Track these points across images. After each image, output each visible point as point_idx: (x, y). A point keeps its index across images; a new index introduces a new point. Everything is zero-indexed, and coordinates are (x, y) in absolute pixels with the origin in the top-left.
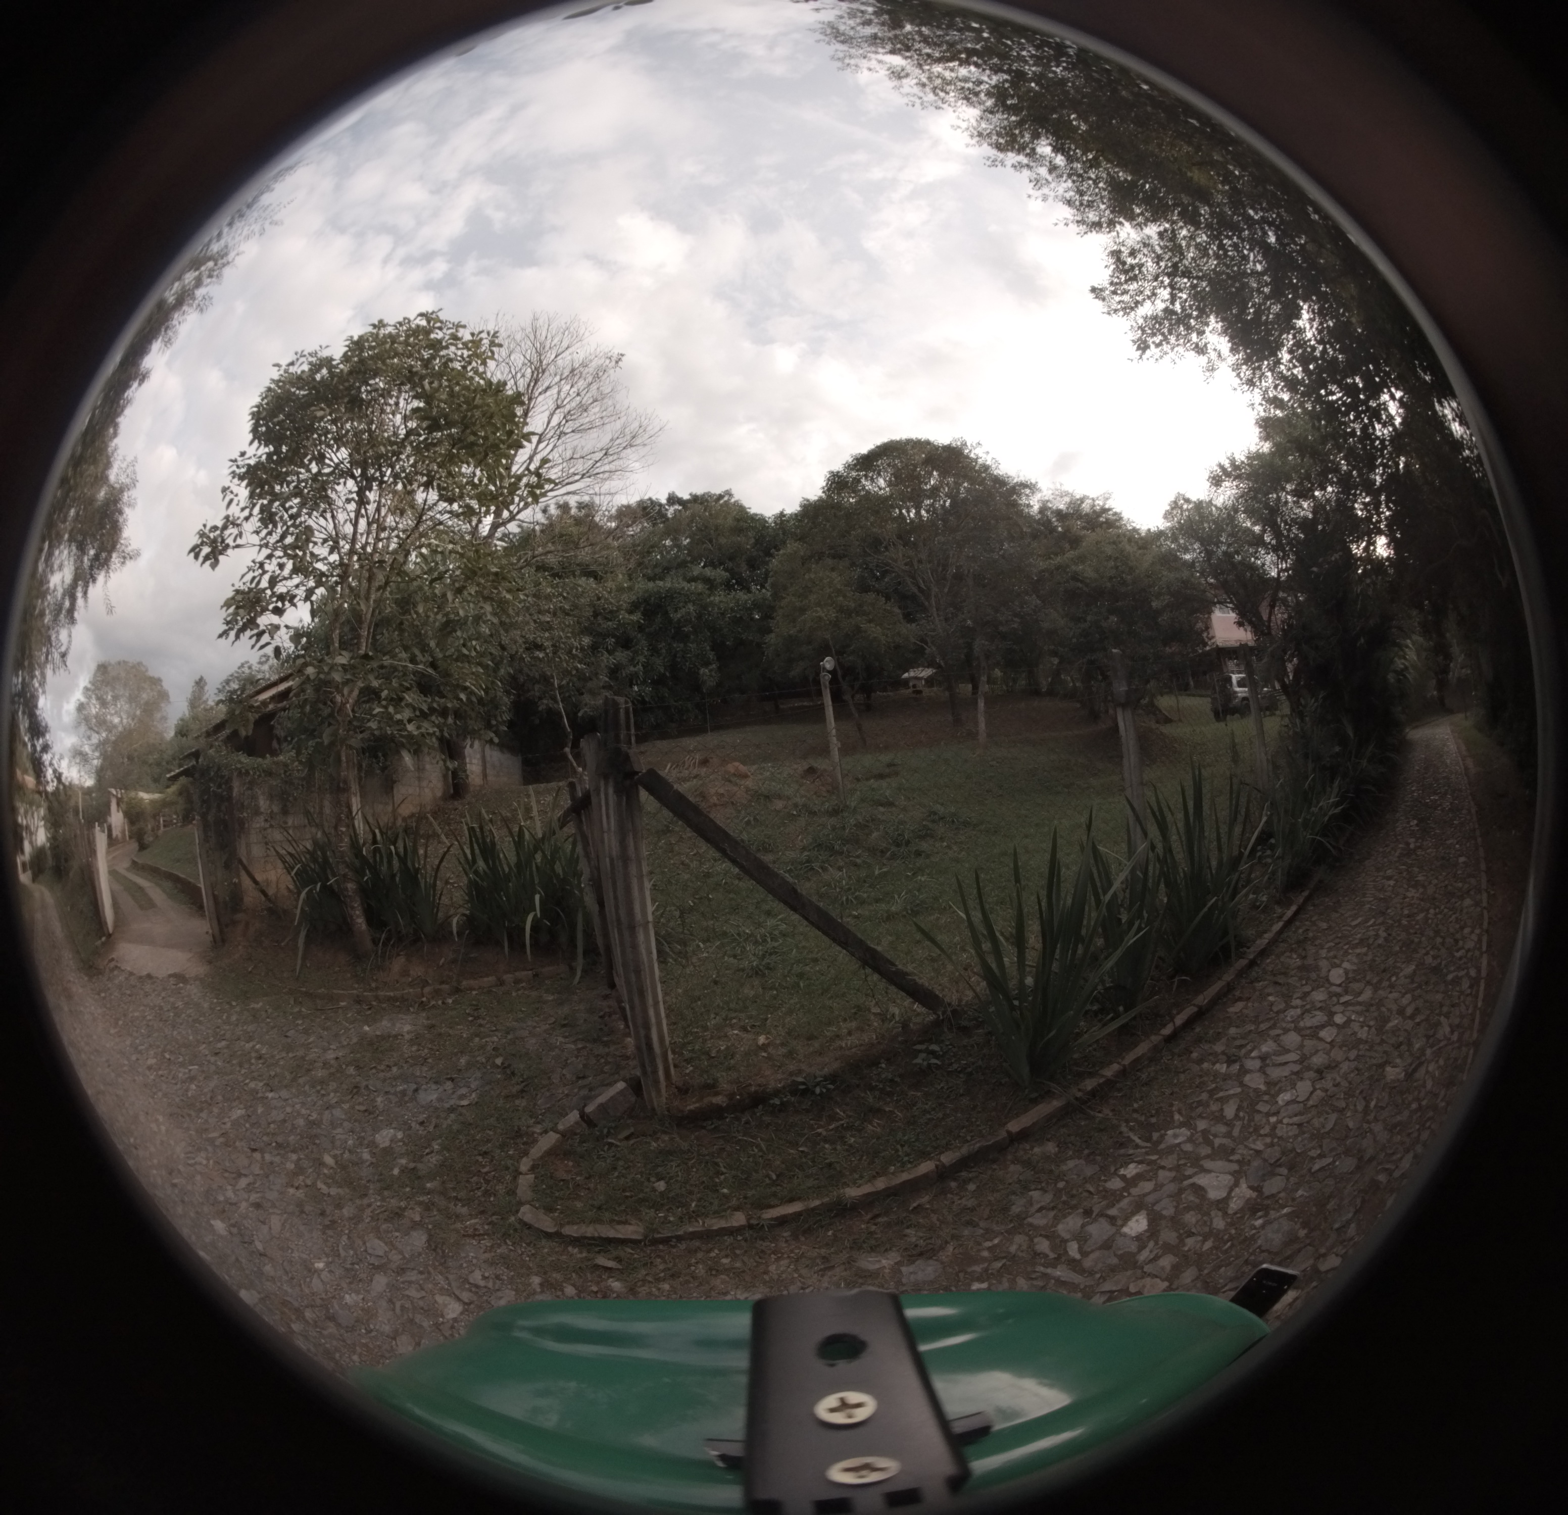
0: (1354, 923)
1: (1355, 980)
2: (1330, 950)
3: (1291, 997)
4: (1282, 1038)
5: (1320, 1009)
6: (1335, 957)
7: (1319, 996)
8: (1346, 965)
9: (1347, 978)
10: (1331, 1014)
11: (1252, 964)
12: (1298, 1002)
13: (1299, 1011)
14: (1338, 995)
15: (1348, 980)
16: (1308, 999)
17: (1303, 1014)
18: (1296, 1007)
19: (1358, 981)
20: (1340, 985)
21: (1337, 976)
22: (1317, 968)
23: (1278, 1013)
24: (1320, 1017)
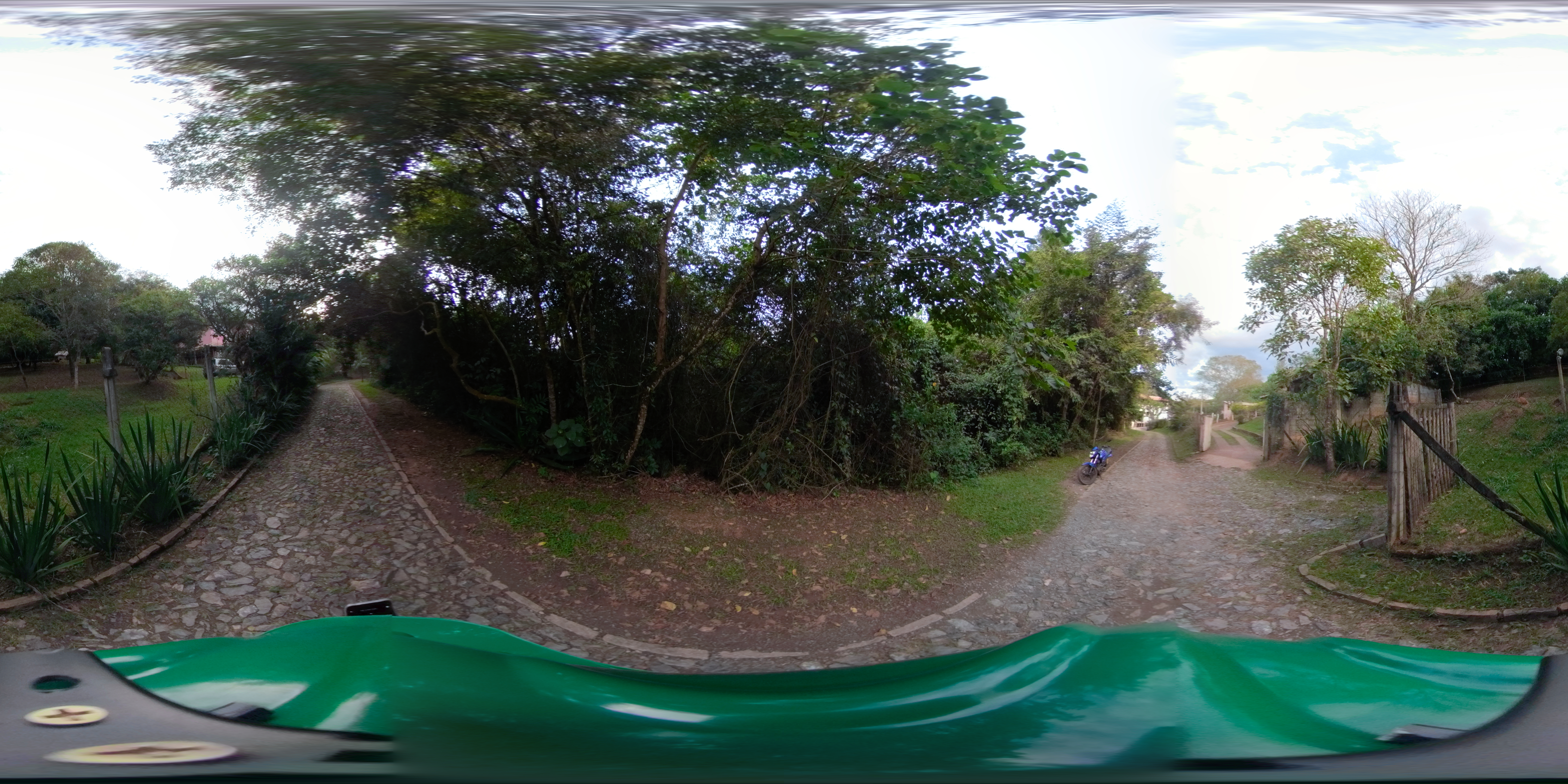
0: (281, 488)
1: (290, 525)
2: (264, 505)
3: (237, 538)
4: (233, 566)
5: (263, 545)
7: (261, 537)
8: (279, 515)
9: (282, 524)
10: (275, 549)
11: (204, 516)
12: (243, 541)
13: (245, 548)
15: (284, 525)
16: (251, 538)
17: (248, 549)
18: (242, 545)
19: (292, 525)
20: (277, 529)
21: (273, 522)
22: (256, 517)
23: (226, 548)
24: (264, 552)
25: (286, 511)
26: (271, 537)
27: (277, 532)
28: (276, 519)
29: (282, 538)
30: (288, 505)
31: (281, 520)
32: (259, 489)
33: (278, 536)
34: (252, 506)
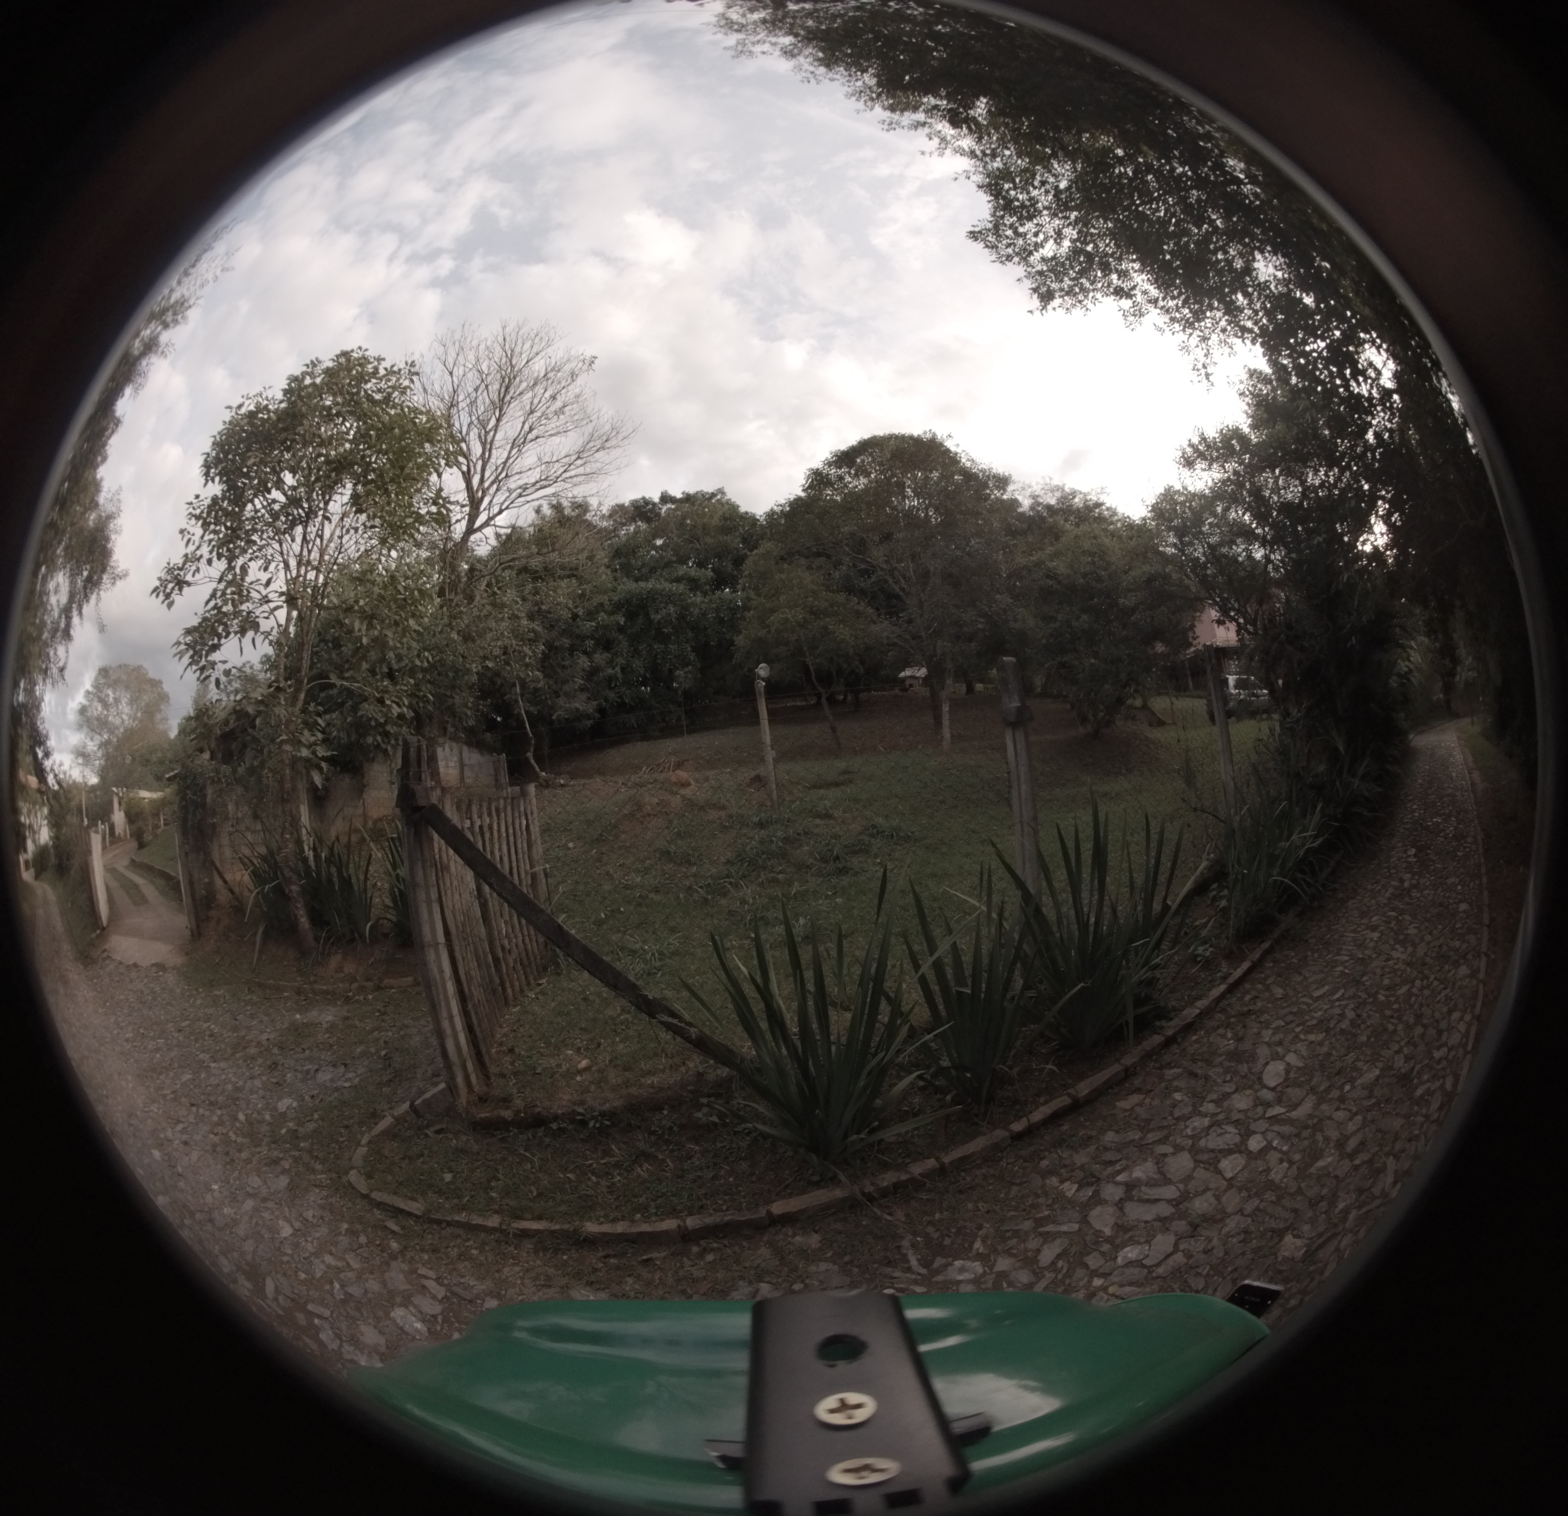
0: (1316, 994)
1: (1297, 1084)
2: (1277, 1030)
3: (1204, 1098)
4: (1169, 1160)
5: (1237, 1123)
6: (1280, 1043)
7: (1241, 1102)
8: (1291, 1058)
9: (1287, 1079)
10: (1247, 1134)
11: (1169, 1043)
12: (1209, 1107)
13: (1206, 1122)
14: (1268, 1105)
15: (1288, 1082)
16: (1225, 1104)
17: (1210, 1127)
18: (1206, 1115)
19: (1300, 1085)
20: (1273, 1089)
21: (1273, 1073)
22: (1252, 1057)
23: (1178, 1119)
24: (1231, 1135)
25: (1303, 1051)
26: (1255, 1106)
27: (1269, 1096)
28: (1280, 1066)
29: (1271, 1112)
30: (1312, 1037)
31: (1288, 1069)
32: (1280, 992)
34: (1255, 1030)
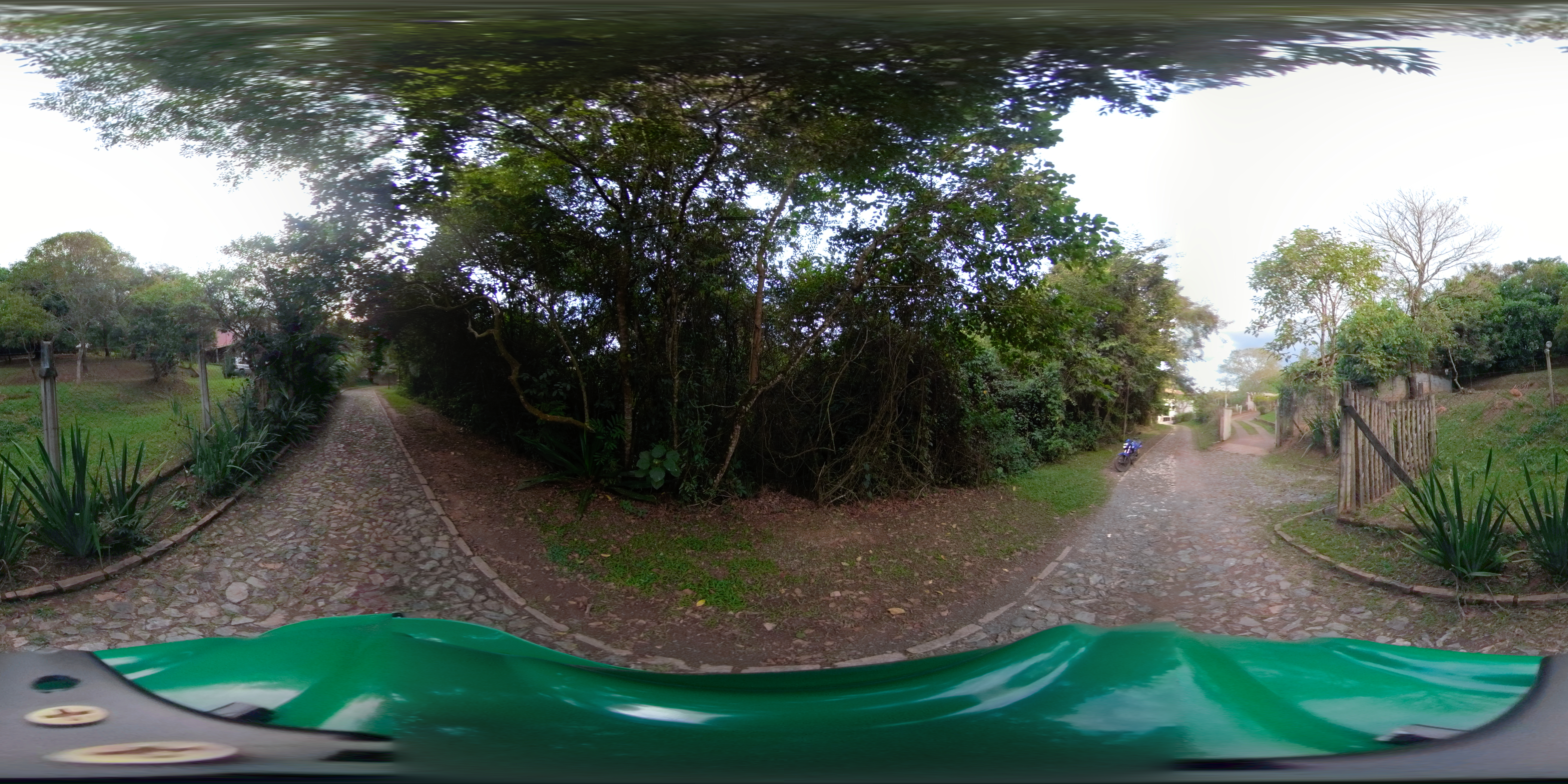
1: (260, 600)
2: (237, 559)
3: (167, 605)
5: (200, 627)
6: (241, 569)
7: (204, 611)
8: (252, 581)
9: (250, 597)
12: (174, 612)
15: (252, 599)
16: (189, 611)
17: (171, 627)
18: (168, 617)
19: (265, 602)
20: (239, 604)
21: (236, 592)
22: (215, 578)
23: (141, 616)
25: (264, 575)
26: (220, 615)
27: (234, 609)
28: (243, 587)
29: (236, 621)
30: (271, 566)
31: (251, 590)
32: (239, 531)
33: (233, 616)
34: (218, 558)
